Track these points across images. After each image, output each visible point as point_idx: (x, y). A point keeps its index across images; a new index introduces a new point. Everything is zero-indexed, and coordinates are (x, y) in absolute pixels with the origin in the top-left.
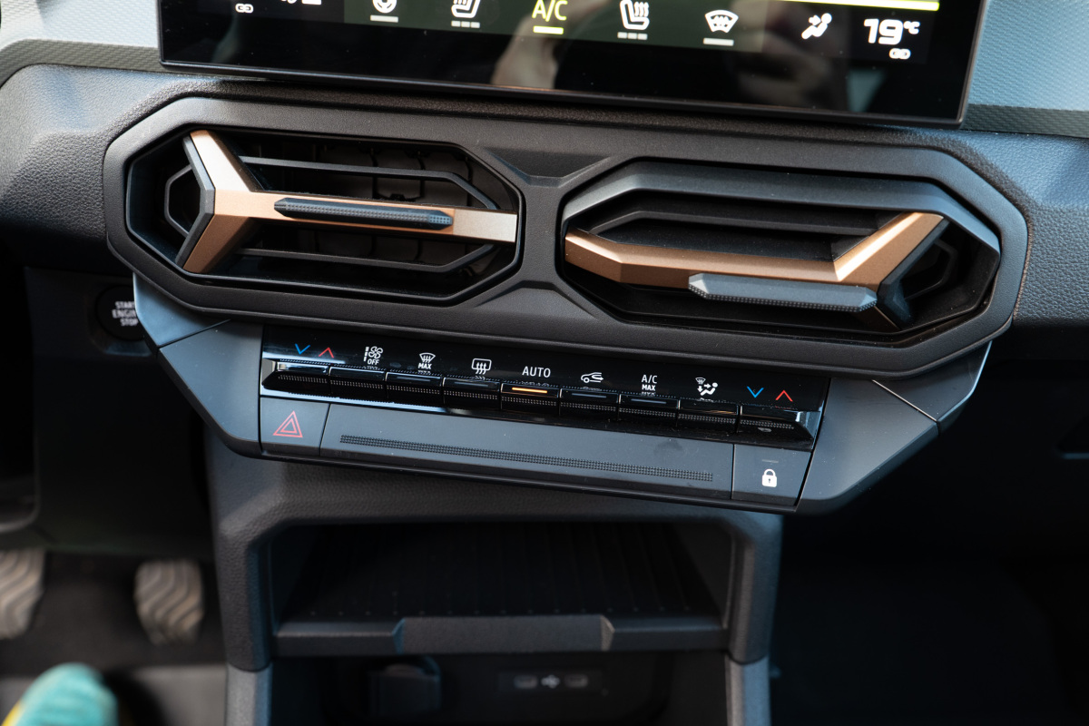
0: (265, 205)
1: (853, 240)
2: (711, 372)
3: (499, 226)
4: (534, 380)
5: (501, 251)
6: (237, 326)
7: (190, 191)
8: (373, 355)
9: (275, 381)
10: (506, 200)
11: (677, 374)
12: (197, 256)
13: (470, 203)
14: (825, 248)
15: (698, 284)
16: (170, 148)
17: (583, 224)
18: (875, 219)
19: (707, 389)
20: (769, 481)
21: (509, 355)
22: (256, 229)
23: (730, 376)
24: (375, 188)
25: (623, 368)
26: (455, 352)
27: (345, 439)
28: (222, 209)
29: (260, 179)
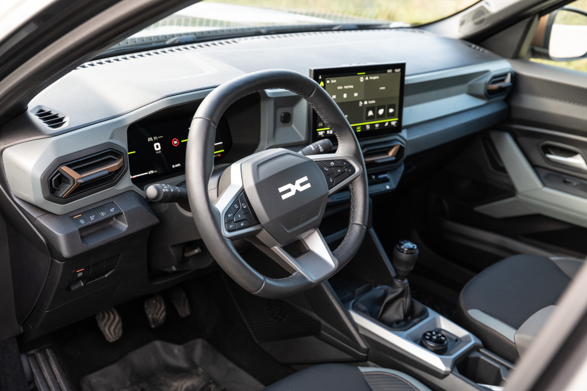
1: (390, 150)
14: (386, 151)
15: (377, 161)
18: (392, 147)
20: (388, 187)
27: (337, 199)
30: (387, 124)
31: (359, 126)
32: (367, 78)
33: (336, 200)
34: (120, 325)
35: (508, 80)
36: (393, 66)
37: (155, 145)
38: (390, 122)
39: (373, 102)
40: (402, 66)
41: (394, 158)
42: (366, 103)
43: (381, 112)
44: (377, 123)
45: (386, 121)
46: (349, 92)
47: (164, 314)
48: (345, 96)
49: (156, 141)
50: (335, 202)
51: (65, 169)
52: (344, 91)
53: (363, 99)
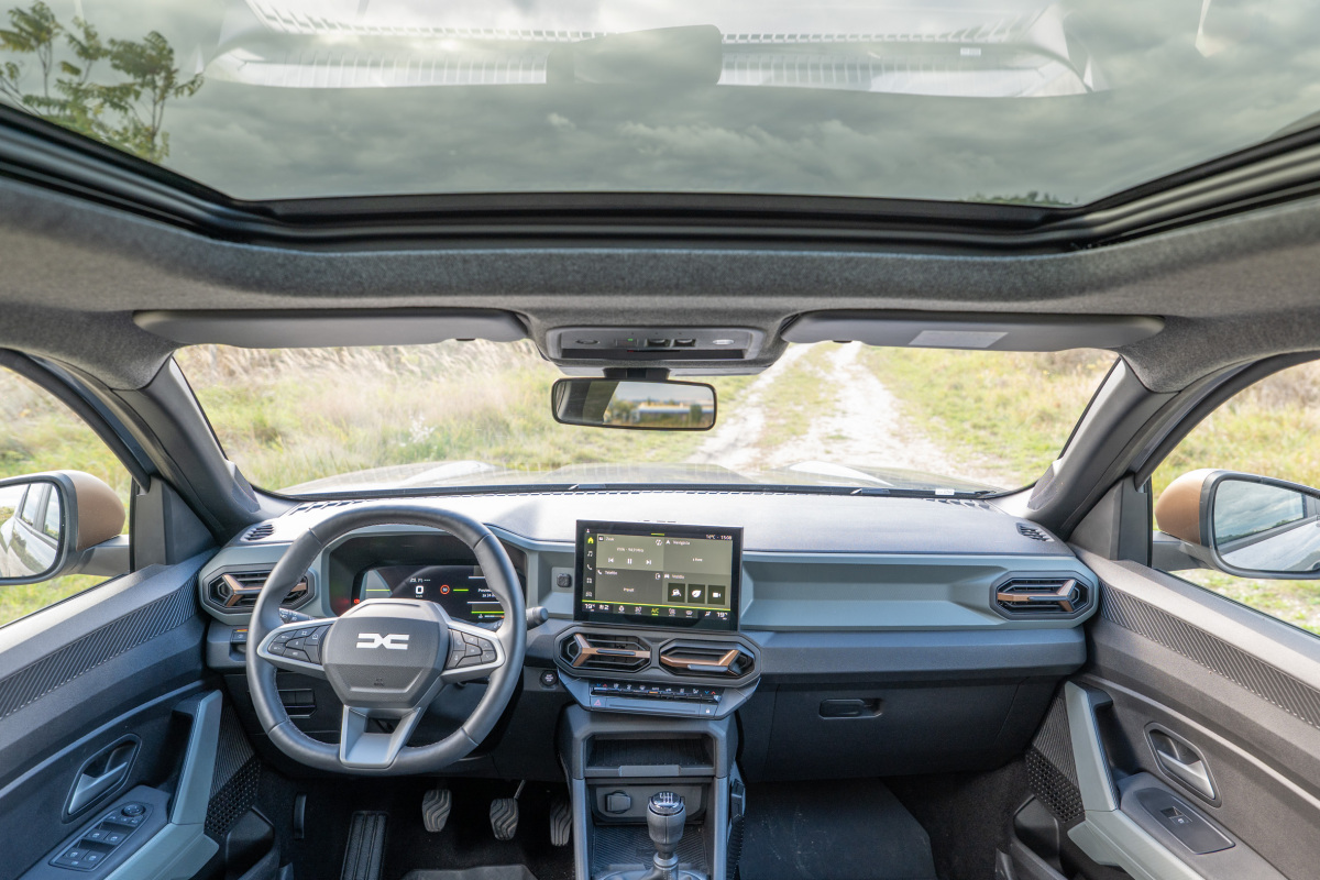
0: (595, 651)
1: (723, 656)
2: (697, 687)
3: (646, 654)
4: (654, 691)
5: (647, 660)
6: (585, 679)
7: (575, 649)
8: (616, 686)
9: (594, 693)
10: (647, 648)
11: (689, 688)
12: (578, 661)
13: (639, 649)
14: (718, 657)
15: (689, 667)
16: (571, 638)
17: (665, 653)
18: (727, 651)
19: (696, 692)
20: (708, 712)
21: (649, 685)
22: (593, 657)
23: (702, 688)
24: (616, 646)
25: (676, 687)
26: (636, 684)
28: (584, 652)
29: (594, 645)
30: (708, 614)
31: (655, 608)
32: (668, 542)
33: (608, 706)
34: (446, 815)
35: (1065, 591)
36: (718, 533)
37: (417, 588)
38: (714, 613)
39: (681, 577)
40: (736, 534)
41: (724, 669)
42: (667, 576)
43: (696, 593)
44: (690, 609)
45: (707, 608)
46: (634, 556)
47: (514, 825)
48: (630, 561)
49: (420, 584)
50: (605, 709)
51: (228, 579)
52: (628, 555)
53: (661, 570)
